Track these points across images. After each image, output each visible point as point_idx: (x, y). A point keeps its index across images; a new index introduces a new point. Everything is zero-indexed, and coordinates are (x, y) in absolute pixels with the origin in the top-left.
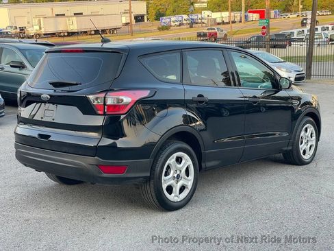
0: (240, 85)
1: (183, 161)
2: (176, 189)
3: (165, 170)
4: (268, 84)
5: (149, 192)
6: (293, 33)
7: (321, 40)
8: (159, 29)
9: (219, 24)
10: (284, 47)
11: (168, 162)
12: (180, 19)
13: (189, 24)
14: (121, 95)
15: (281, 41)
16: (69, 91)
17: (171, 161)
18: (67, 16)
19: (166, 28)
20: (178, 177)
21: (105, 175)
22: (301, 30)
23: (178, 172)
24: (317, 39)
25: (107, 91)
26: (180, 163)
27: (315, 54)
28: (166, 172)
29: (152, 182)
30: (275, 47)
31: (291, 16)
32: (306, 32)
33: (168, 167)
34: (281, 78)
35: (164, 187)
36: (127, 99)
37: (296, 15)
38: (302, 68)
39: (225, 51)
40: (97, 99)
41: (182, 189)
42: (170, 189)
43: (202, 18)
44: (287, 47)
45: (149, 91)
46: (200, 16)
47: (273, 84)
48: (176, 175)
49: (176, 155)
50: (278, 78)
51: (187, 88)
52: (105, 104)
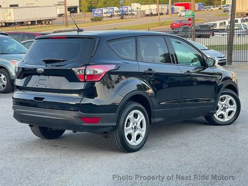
0: (177, 63)
1: (139, 117)
2: (134, 137)
3: (126, 122)
4: (198, 63)
5: (115, 138)
6: (215, 25)
7: (240, 31)
8: (92, 20)
9: (147, 15)
10: (208, 37)
11: (128, 117)
12: (111, 11)
13: (120, 15)
14: (96, 68)
15: (205, 32)
16: (57, 66)
17: (131, 116)
18: (5, 8)
19: (98, 19)
20: (135, 128)
21: (85, 124)
22: (223, 21)
23: (135, 125)
24: (237, 29)
25: (86, 65)
26: (136, 118)
27: (235, 43)
28: (127, 124)
29: (117, 131)
30: (200, 36)
31: (213, 9)
32: (227, 23)
33: (129, 121)
34: (207, 58)
35: (126, 134)
36: (100, 70)
37: (218, 8)
38: (224, 55)
39: (166, 38)
40: (79, 71)
41: (138, 137)
42: (130, 136)
43: (132, 11)
44: (211, 37)
45: (115, 66)
46: (130, 8)
47: (201, 63)
48: (133, 127)
49: (133, 112)
50: (205, 58)
51: (140, 64)
52: (85, 74)
